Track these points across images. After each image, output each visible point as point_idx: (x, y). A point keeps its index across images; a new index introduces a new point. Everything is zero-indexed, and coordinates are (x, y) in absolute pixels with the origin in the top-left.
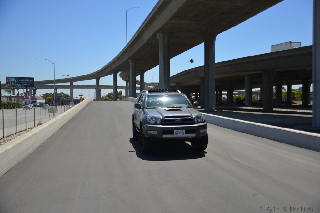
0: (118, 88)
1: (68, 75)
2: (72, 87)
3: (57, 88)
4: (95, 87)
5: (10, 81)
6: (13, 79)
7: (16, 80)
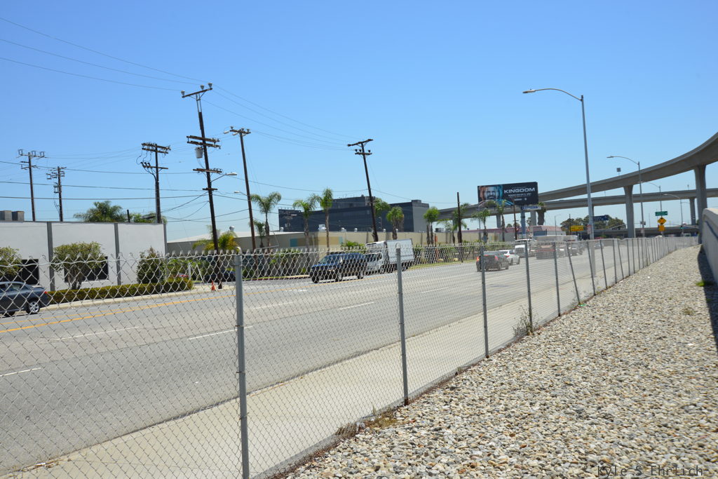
1: (619, 170)
2: (629, 199)
5: (486, 195)
6: (491, 189)
7: (499, 191)
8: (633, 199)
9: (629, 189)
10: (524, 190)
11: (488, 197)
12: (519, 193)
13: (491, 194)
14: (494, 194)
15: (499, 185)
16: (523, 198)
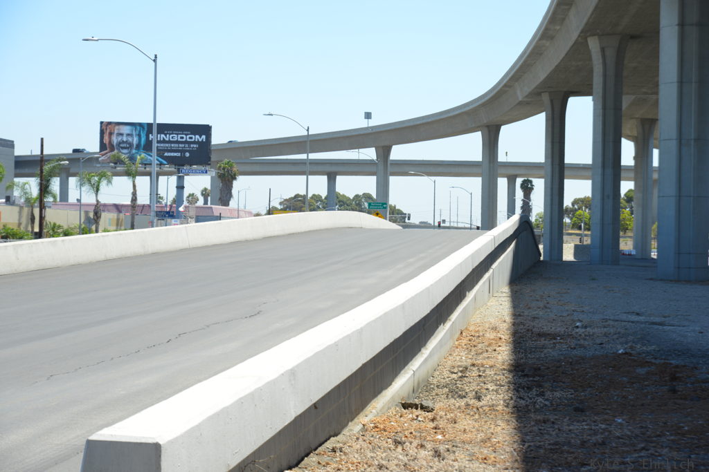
0: (566, 173)
1: (368, 116)
2: (384, 168)
3: (332, 171)
4: (479, 170)
5: (115, 140)
6: (126, 130)
7: (139, 136)
8: (390, 170)
9: (384, 152)
10: (187, 138)
11: (119, 143)
12: (177, 142)
13: (125, 139)
14: (130, 139)
15: (140, 125)
16: (183, 151)
